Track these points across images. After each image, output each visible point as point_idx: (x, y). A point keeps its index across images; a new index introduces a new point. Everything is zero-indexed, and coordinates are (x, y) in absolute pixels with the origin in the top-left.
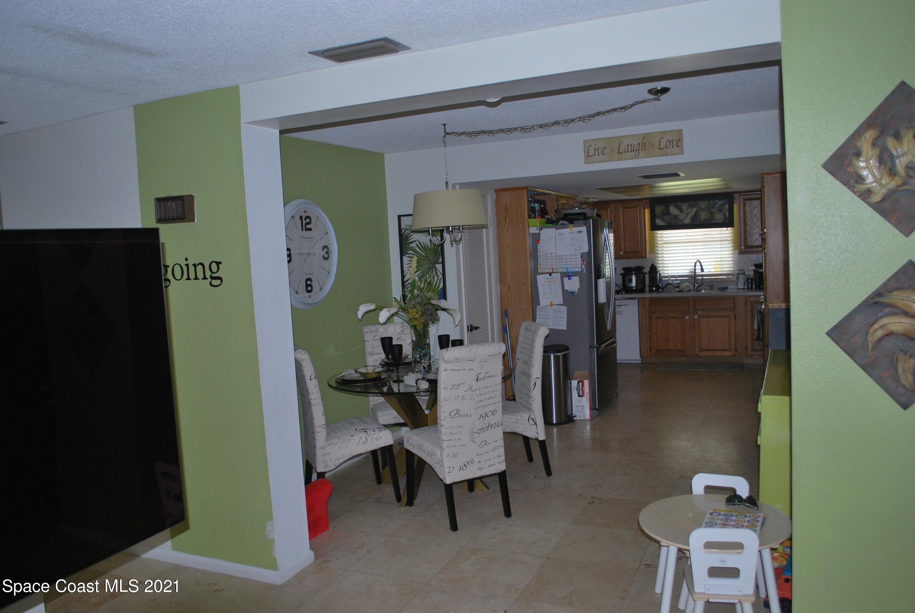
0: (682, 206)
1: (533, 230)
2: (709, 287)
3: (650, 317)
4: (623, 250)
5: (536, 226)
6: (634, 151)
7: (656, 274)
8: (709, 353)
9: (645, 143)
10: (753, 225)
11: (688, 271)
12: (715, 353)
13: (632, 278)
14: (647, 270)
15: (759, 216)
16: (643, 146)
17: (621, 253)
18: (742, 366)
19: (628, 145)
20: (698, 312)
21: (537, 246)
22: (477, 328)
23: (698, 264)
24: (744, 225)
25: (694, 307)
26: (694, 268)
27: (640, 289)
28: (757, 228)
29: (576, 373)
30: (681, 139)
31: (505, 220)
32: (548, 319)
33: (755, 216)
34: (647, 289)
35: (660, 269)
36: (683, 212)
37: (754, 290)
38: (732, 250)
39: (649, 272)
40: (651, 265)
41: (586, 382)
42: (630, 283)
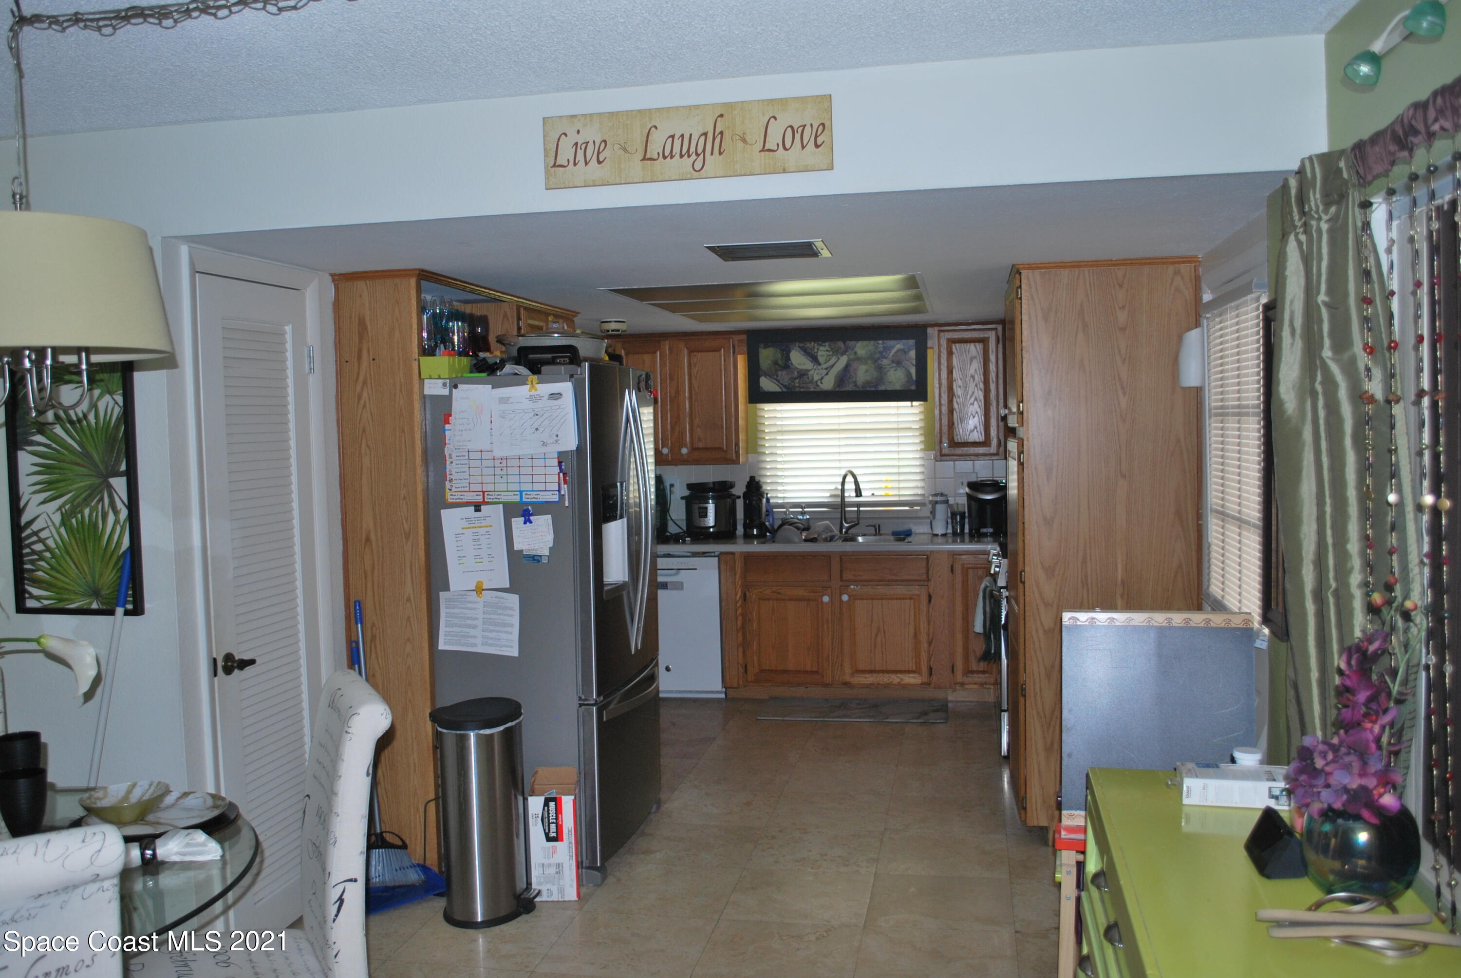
0: (818, 349)
1: (434, 388)
2: (873, 528)
3: (744, 597)
4: (689, 445)
5: (440, 378)
6: (689, 156)
7: (761, 500)
8: (870, 679)
9: (721, 133)
10: (968, 397)
11: (828, 494)
12: (885, 679)
13: (706, 508)
14: (739, 489)
15: (979, 378)
16: (718, 140)
17: (684, 451)
18: (943, 708)
19: (673, 137)
20: (849, 586)
21: (444, 430)
22: (244, 664)
23: (850, 479)
24: (948, 397)
25: (841, 576)
26: (840, 487)
27: (724, 533)
28: (976, 402)
29: (544, 774)
30: (827, 124)
31: (360, 357)
32: (470, 626)
33: (973, 377)
34: (740, 530)
35: (769, 488)
36: (820, 364)
37: (967, 538)
38: (921, 450)
39: (745, 494)
40: (748, 479)
41: (567, 802)
42: (702, 519)
